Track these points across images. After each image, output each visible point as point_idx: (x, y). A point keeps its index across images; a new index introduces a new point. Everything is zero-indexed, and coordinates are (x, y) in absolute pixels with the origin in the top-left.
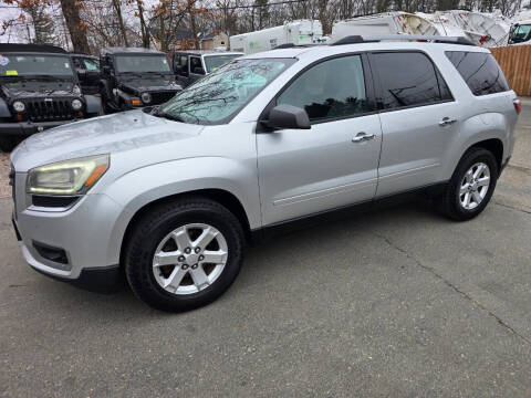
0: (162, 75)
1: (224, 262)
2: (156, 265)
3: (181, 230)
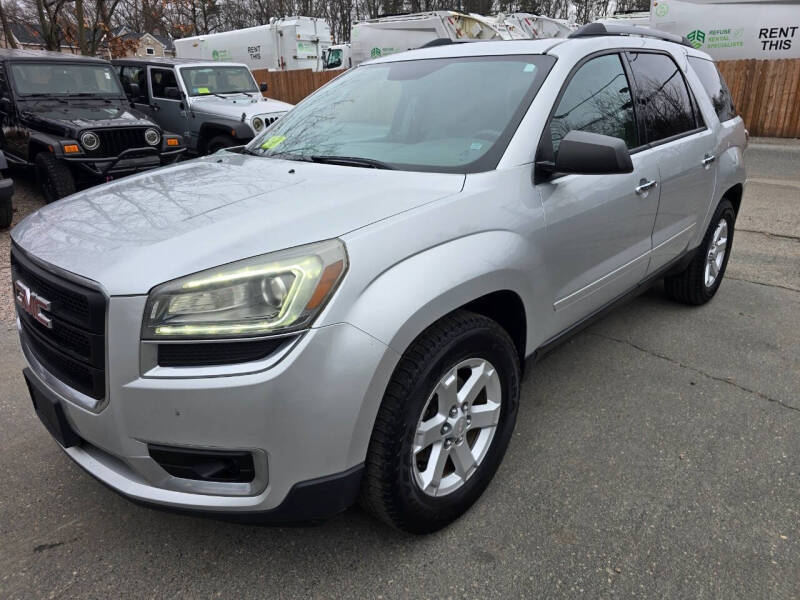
0: (107, 101)
1: (496, 422)
2: (417, 449)
3: (451, 374)
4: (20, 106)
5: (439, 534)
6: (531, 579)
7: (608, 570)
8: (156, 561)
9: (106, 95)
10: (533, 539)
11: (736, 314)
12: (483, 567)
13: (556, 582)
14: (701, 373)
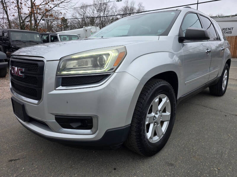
0: (37, 43)
1: (169, 120)
2: (147, 123)
3: (157, 98)
4: (12, 43)
5: (152, 157)
6: (189, 171)
7: (215, 169)
8: (52, 165)
9: (37, 41)
10: (186, 159)
11: (233, 98)
12: (170, 167)
13: (198, 173)
14: (227, 113)
